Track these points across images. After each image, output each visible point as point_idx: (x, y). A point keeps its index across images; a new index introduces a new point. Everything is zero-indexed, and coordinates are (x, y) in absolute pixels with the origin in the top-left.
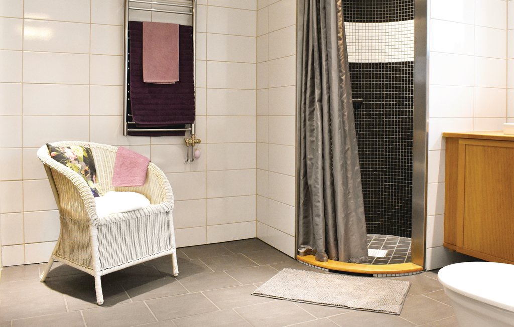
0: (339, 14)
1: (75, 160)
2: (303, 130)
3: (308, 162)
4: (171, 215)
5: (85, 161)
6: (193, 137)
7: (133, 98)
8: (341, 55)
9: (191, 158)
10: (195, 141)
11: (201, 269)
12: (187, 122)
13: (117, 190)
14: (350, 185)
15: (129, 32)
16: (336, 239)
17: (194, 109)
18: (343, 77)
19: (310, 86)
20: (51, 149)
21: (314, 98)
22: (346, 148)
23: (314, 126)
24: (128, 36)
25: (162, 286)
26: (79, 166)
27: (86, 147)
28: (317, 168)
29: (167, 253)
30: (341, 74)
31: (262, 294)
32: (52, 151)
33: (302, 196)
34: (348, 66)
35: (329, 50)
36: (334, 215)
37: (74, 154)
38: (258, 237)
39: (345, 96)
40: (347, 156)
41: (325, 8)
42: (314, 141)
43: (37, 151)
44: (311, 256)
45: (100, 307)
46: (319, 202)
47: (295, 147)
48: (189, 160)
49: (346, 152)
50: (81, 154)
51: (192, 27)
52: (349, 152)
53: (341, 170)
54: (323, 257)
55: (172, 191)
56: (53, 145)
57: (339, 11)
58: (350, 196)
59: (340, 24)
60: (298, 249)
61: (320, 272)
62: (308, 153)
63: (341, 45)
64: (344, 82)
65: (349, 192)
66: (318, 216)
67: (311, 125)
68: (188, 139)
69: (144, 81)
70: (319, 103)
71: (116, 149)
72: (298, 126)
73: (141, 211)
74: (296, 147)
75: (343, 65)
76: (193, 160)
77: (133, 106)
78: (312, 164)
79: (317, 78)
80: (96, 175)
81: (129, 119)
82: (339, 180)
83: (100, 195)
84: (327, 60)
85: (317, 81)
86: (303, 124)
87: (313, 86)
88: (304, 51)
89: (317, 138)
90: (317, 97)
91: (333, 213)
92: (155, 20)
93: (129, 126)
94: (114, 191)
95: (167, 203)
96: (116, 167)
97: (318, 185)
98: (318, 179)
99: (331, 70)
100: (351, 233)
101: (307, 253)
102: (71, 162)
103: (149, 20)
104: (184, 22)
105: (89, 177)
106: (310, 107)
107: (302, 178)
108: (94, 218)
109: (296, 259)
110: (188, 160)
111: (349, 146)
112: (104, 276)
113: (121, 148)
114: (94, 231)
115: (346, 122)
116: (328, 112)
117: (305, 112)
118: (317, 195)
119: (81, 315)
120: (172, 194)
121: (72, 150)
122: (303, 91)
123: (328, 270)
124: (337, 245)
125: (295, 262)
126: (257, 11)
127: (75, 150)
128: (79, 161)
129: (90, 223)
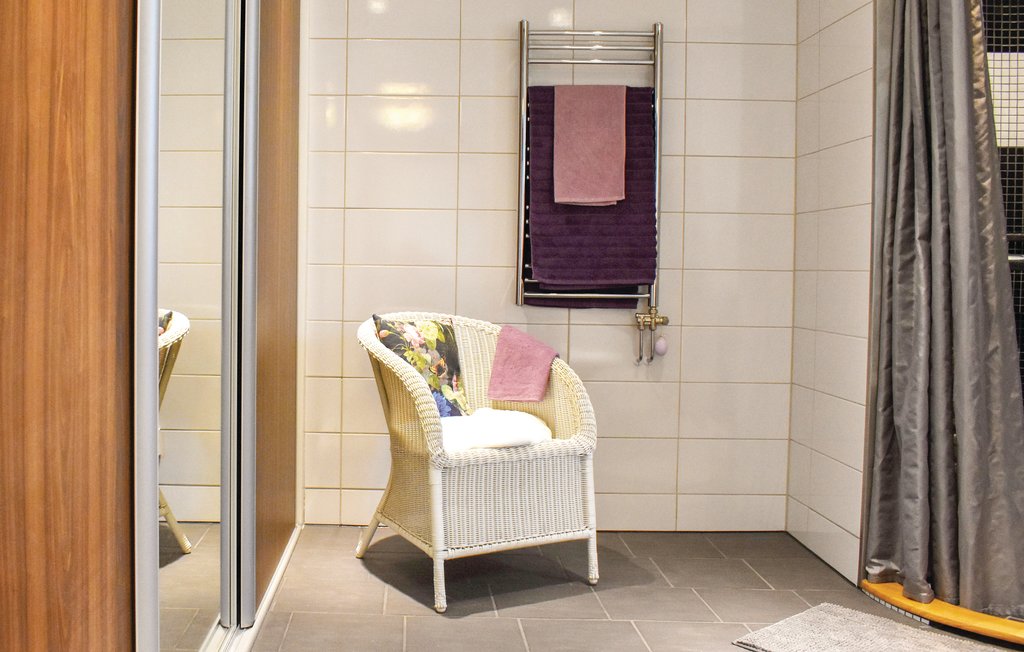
0: (978, 37)
1: (421, 346)
2: (886, 301)
3: (896, 375)
4: (589, 463)
5: (439, 349)
6: (653, 311)
7: (535, 234)
8: (982, 132)
9: (649, 355)
10: (658, 320)
11: (648, 578)
12: (639, 281)
13: (496, 407)
14: (997, 435)
15: (528, 109)
16: (955, 555)
17: (654, 254)
18: (987, 184)
19: (904, 206)
20: (381, 325)
21: (913, 233)
22: (991, 347)
23: (912, 295)
24: (528, 116)
25: (561, 596)
26: (428, 357)
27: (444, 324)
28: (915, 389)
29: (579, 535)
30: (980, 176)
31: (754, 647)
32: (382, 328)
33: (880, 449)
34: (996, 156)
35: (947, 121)
36: (952, 498)
37: (419, 336)
38: (789, 530)
39: (990, 226)
40: (991, 365)
41: (938, 26)
42: (912, 328)
43: (358, 328)
44: (896, 586)
45: (440, 617)
46: (915, 465)
47: (867, 341)
48: (645, 358)
49: (989, 357)
50: (433, 335)
51: (654, 89)
52: (997, 357)
53: (974, 397)
54: (921, 591)
55: (593, 415)
56: (385, 317)
57: (977, 31)
58: (995, 460)
59: (978, 60)
60: (865, 565)
61: (909, 622)
62: (896, 353)
63: (982, 107)
64: (988, 194)
65: (994, 451)
66: (912, 497)
67: (906, 293)
68: (642, 316)
69: (556, 200)
70: (924, 243)
71: (499, 328)
72: (876, 292)
73: (528, 448)
74: (869, 342)
75: (986, 156)
76: (652, 358)
77: (535, 250)
78: (905, 379)
79: (919, 188)
80: (458, 376)
81: (527, 273)
82: (966, 420)
83: (462, 413)
84: (943, 144)
85: (920, 193)
86: (886, 290)
87: (910, 204)
88: (892, 128)
89: (917, 323)
90: (918, 230)
91: (949, 495)
92: (580, 81)
93: (528, 287)
94: (491, 409)
95: (582, 440)
96: (496, 363)
97: (915, 427)
98: (915, 414)
99: (952, 167)
100: (995, 547)
101: (887, 577)
102: (413, 350)
103: (568, 82)
104: (637, 81)
105: (443, 378)
106: (902, 252)
107: (880, 409)
108: (438, 453)
109: (859, 588)
110: (641, 358)
111: (998, 344)
112: (451, 560)
113: (507, 328)
114: (436, 477)
115: (992, 287)
116: (944, 263)
117: (891, 263)
118: (913, 451)
119: (403, 623)
120: (595, 423)
121: (418, 329)
122: (889, 215)
123: (928, 622)
124: (956, 569)
125: (856, 594)
126: (797, 45)
127: (421, 327)
128: (427, 349)
129: (430, 461)
